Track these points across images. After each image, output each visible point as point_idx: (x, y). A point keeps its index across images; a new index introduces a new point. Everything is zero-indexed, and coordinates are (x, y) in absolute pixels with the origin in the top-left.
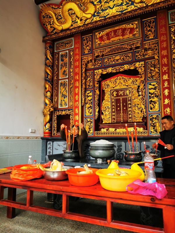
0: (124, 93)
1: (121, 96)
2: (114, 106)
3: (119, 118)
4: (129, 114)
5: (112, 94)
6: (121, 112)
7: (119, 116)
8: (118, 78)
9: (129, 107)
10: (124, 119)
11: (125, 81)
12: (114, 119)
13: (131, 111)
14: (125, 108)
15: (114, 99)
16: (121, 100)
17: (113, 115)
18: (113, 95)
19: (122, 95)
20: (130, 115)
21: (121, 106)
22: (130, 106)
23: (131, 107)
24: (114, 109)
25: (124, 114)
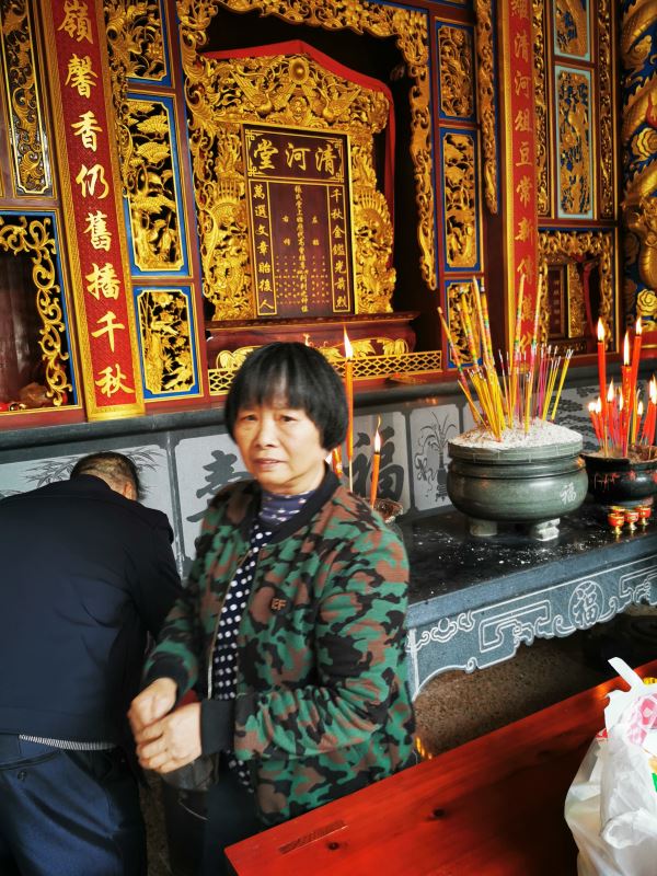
0: (310, 158)
1: (295, 171)
2: (264, 221)
3: (290, 290)
4: (338, 275)
5: (251, 153)
6: (299, 262)
7: (289, 282)
8: (293, 62)
9: (333, 236)
10: (315, 299)
11: (324, 92)
12: (268, 295)
13: (343, 258)
14: (316, 242)
15: (264, 184)
16: (298, 196)
17: (262, 276)
18: (257, 162)
19: (304, 167)
20: (341, 280)
21: (300, 226)
22: (338, 232)
23: (341, 241)
24: (268, 243)
25: (311, 273)
